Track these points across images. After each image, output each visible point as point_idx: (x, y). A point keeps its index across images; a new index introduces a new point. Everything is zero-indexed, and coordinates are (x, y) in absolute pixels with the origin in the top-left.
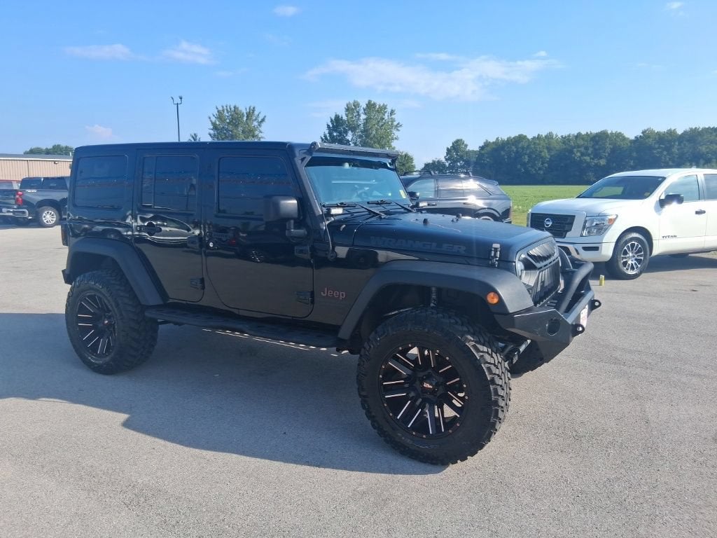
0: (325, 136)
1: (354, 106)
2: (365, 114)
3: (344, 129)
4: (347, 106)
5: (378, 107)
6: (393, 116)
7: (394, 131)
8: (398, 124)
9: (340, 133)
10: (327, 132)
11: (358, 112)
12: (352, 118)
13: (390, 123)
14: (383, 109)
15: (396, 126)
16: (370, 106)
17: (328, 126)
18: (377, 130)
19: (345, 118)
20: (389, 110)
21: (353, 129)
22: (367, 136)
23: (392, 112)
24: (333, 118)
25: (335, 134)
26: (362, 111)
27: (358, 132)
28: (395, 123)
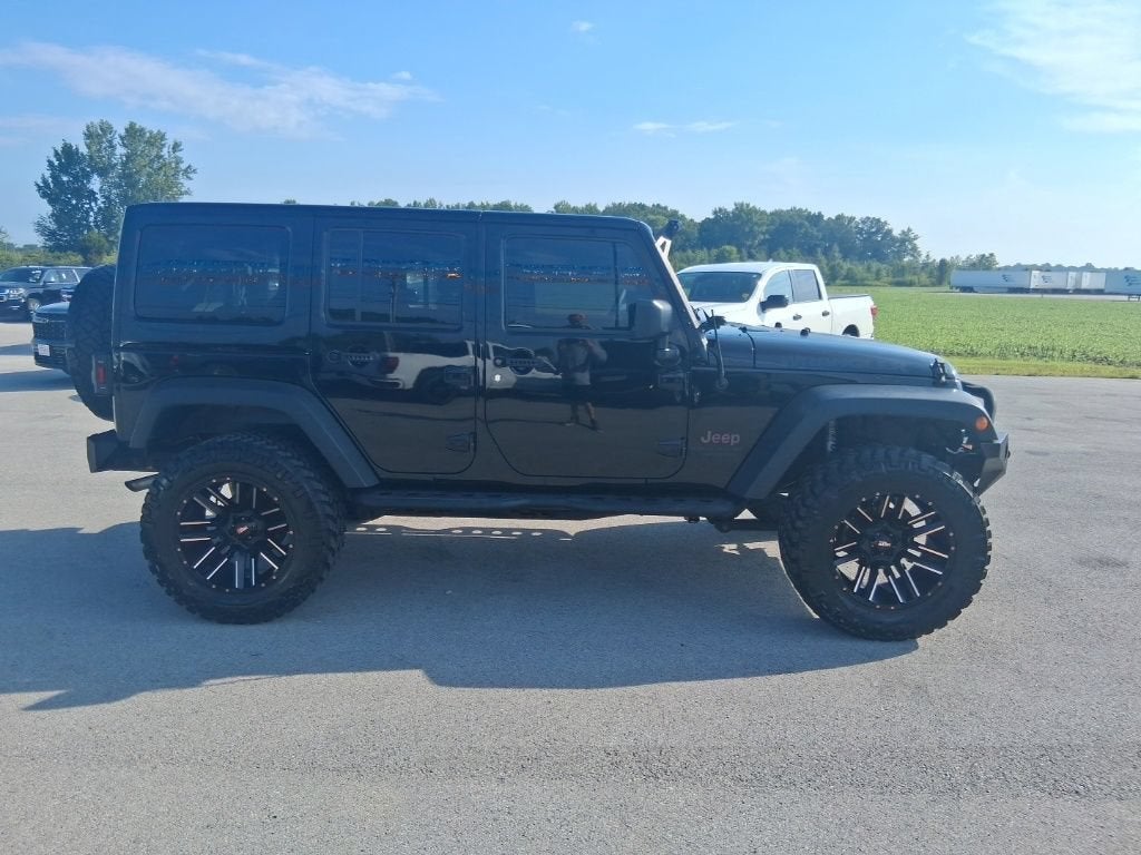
0: (45, 181)
1: (101, 129)
2: (124, 145)
3: (83, 170)
4: (88, 127)
5: (148, 135)
6: (178, 154)
7: (182, 179)
8: (189, 167)
9: (76, 178)
10: (48, 174)
11: (110, 142)
12: (99, 151)
13: (173, 165)
14: (157, 140)
15: (186, 171)
16: (133, 133)
17: (50, 163)
18: (149, 175)
19: (84, 150)
20: (170, 142)
21: (103, 172)
22: (133, 186)
23: (176, 147)
24: (59, 149)
25: (65, 179)
26: (117, 141)
27: (113, 176)
28: (183, 166)
